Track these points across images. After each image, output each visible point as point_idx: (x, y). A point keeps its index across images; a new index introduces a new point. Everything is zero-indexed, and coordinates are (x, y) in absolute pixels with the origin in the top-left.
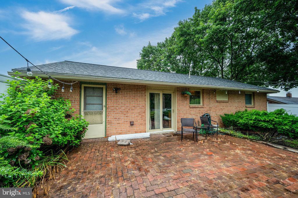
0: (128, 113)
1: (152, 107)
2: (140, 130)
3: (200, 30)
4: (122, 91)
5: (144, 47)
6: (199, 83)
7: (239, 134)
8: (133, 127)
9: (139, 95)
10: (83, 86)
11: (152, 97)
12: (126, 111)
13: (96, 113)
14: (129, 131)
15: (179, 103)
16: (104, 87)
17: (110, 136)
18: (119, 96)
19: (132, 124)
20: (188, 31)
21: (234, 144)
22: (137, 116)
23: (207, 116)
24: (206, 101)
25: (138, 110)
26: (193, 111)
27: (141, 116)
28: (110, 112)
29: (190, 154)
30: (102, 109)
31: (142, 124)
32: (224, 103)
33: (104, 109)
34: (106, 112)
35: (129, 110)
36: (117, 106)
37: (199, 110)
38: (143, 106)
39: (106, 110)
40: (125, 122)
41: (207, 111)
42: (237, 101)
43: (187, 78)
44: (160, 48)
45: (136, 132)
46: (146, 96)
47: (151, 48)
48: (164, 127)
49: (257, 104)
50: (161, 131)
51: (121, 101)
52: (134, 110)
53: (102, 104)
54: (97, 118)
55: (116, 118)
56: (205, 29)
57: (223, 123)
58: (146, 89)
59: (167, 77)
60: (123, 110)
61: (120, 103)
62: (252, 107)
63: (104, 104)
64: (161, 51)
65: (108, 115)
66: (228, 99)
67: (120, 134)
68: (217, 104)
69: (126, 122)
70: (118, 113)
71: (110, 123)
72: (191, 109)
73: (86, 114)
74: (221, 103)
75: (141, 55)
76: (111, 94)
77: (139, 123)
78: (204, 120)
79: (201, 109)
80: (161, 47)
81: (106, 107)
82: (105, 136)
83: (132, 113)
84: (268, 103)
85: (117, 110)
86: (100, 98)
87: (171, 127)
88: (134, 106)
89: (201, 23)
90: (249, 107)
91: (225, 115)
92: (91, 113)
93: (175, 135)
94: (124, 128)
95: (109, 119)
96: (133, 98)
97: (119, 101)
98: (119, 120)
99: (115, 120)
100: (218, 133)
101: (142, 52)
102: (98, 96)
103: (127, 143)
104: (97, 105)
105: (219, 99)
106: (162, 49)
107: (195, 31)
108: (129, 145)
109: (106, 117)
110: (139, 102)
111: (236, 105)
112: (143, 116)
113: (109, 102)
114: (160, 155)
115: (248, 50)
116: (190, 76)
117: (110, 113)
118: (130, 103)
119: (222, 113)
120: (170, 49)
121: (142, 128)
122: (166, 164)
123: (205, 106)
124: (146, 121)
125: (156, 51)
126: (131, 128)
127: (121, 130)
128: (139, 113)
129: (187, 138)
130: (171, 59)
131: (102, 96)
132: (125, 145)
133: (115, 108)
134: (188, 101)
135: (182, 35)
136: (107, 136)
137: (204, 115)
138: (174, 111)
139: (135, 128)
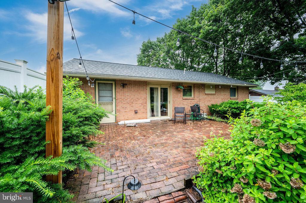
0: (132, 104)
1: (152, 100)
2: (143, 117)
3: (195, 28)
4: (128, 86)
5: (144, 42)
6: (191, 79)
7: (219, 119)
8: (137, 114)
9: (141, 89)
10: (97, 82)
11: (152, 90)
12: (131, 102)
13: (107, 104)
14: (134, 118)
15: (174, 96)
16: (114, 83)
17: (120, 122)
18: (126, 90)
19: (136, 112)
20: (185, 29)
21: (212, 125)
22: (140, 106)
23: (197, 106)
24: (197, 94)
25: (141, 101)
26: (185, 102)
27: (143, 106)
28: (118, 102)
29: (179, 130)
30: (113, 100)
31: (144, 112)
32: (212, 95)
33: (114, 100)
34: (116, 103)
35: (134, 101)
36: (124, 98)
37: (191, 101)
38: (145, 98)
39: (116, 101)
40: (130, 110)
41: (197, 102)
42: (222, 93)
43: (182, 74)
44: (159, 44)
45: (139, 119)
46: (147, 89)
47: (150, 43)
48: (162, 115)
49: (240, 96)
50: (159, 118)
51: (127, 94)
52: (137, 101)
53: (112, 97)
54: (109, 107)
55: (124, 108)
56: (200, 28)
57: (210, 111)
58: (147, 84)
59: (164, 73)
60: (129, 101)
61: (126, 95)
62: (236, 98)
63: (114, 96)
64: (160, 46)
65: (117, 105)
66: (216, 92)
67: (127, 120)
68: (206, 96)
69: (132, 110)
70: (124, 104)
71: (119, 111)
72: (184, 100)
73: (100, 104)
74: (209, 95)
75: (141, 51)
76: (120, 89)
77: (142, 111)
78: (194, 108)
79: (192, 100)
80: (160, 42)
81: (115, 99)
82: (115, 121)
83: (136, 104)
84: (250, 95)
85: (124, 101)
86: (111, 92)
87: (167, 115)
88: (138, 98)
89: (197, 22)
90: (233, 98)
91: (212, 105)
92: (104, 104)
93: (170, 121)
94: (130, 116)
95: (118, 108)
96: (136, 92)
97: (125, 94)
98: (126, 109)
99: (123, 109)
100: (203, 119)
101: (142, 47)
102: (109, 90)
103: (134, 125)
104: (108, 98)
105: (207, 92)
106: (161, 45)
107: (191, 29)
108: (135, 126)
109: (116, 107)
110: (142, 94)
111: (222, 97)
112: (145, 106)
113: (118, 95)
114: (158, 130)
115: (241, 47)
116: (185, 72)
117: (119, 104)
118: (134, 96)
119: (210, 104)
120: (169, 45)
121: (144, 115)
122: (161, 134)
123: (196, 98)
124: (147, 110)
125: (155, 46)
126: (135, 115)
127: (128, 117)
128: (141, 103)
129: (178, 122)
130: (170, 55)
131: (112, 90)
132: (132, 127)
133: (122, 100)
134: (182, 94)
135: (179, 33)
136: (117, 122)
137: (195, 105)
138: (170, 102)
139: (138, 115)
